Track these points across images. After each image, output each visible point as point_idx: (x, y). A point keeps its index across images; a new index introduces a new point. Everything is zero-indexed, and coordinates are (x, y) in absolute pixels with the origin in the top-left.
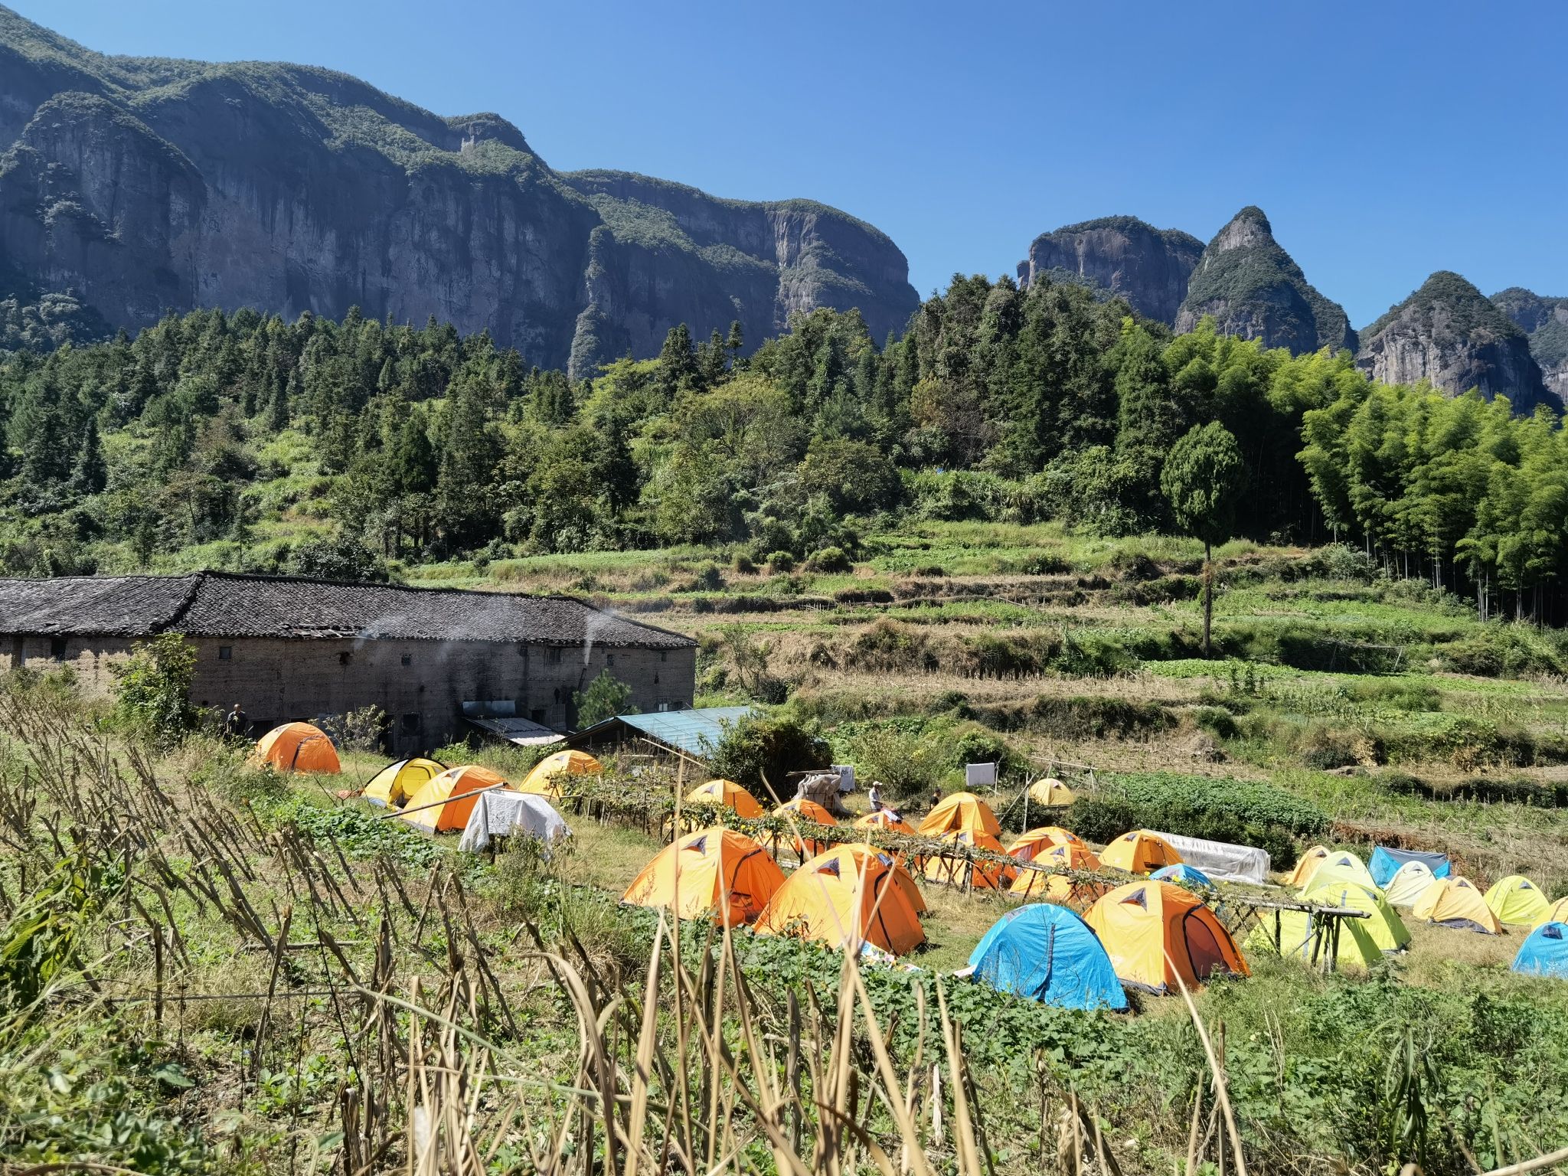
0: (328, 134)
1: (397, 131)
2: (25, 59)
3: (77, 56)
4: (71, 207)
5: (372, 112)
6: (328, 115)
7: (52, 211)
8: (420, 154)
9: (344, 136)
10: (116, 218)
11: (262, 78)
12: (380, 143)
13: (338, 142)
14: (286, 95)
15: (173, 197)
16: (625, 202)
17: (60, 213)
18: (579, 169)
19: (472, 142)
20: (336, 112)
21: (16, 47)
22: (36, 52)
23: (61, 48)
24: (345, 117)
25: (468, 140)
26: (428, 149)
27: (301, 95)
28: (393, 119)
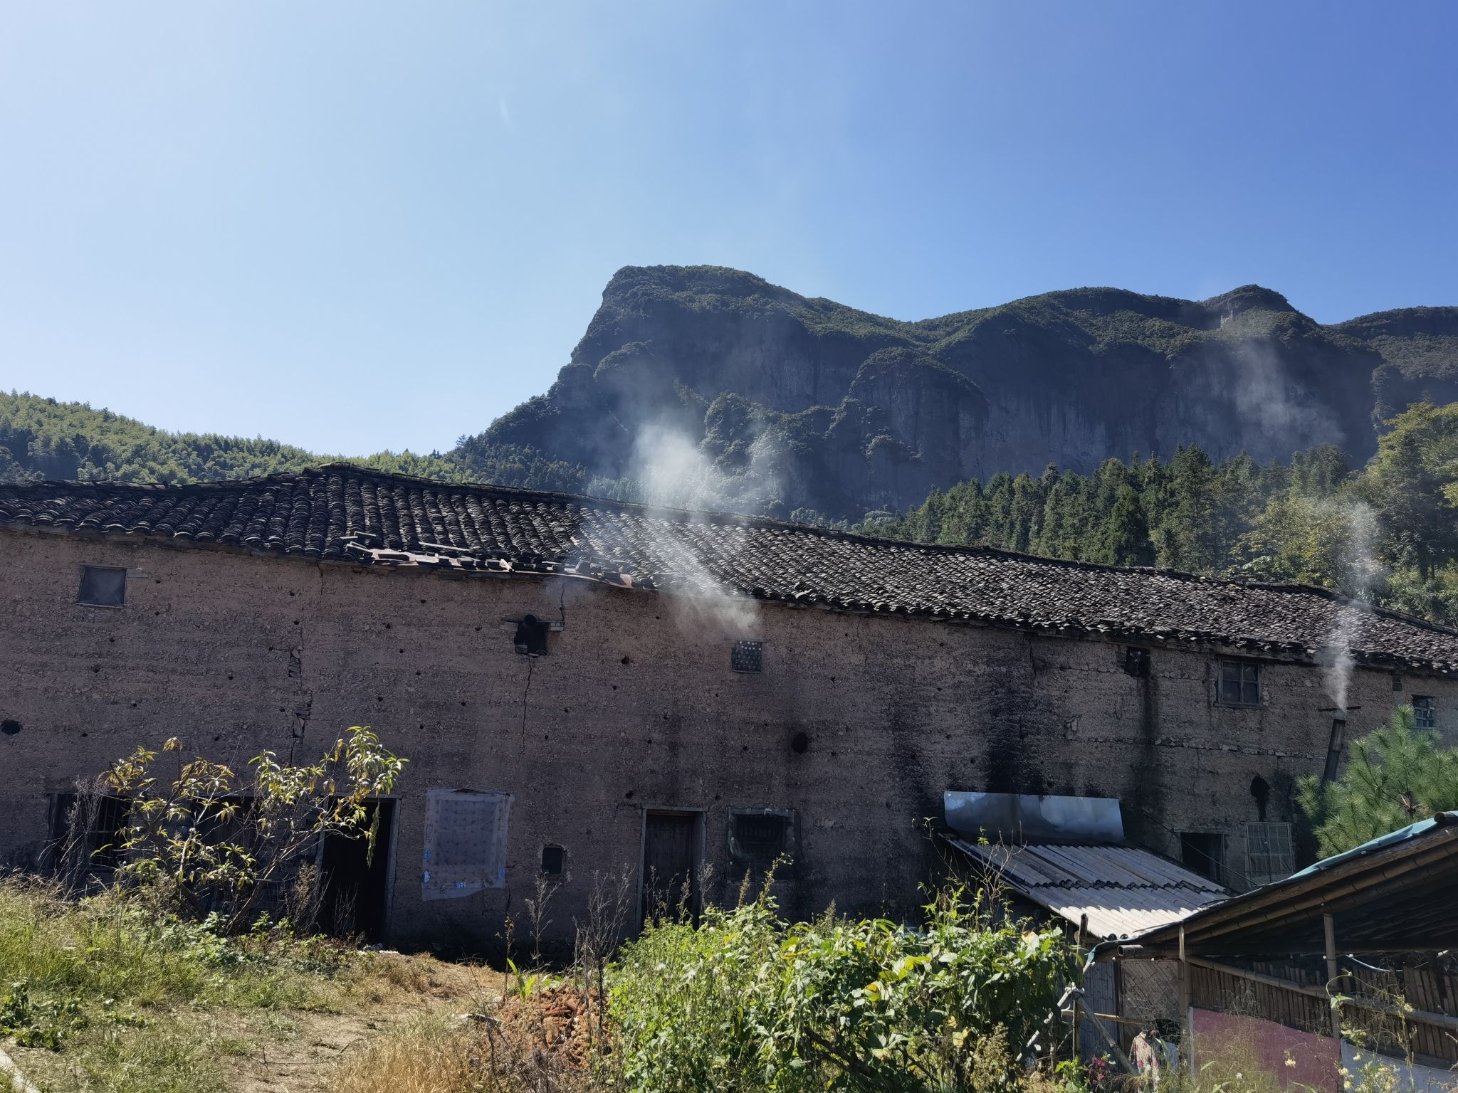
0: (1092, 340)
1: (1156, 323)
2: (854, 337)
3: (892, 328)
4: (884, 439)
5: (1131, 314)
6: (1092, 325)
7: (870, 446)
8: (1179, 338)
9: (1107, 339)
10: (918, 442)
11: (1033, 308)
12: (1140, 338)
13: (1101, 346)
14: (1054, 317)
15: (961, 415)
16: (1411, 339)
17: (877, 445)
18: (1351, 318)
19: (1231, 316)
20: (1099, 321)
21: (848, 330)
22: (861, 331)
23: (881, 325)
24: (1106, 323)
25: (1226, 315)
26: (1186, 332)
27: (1067, 314)
28: (1151, 315)
